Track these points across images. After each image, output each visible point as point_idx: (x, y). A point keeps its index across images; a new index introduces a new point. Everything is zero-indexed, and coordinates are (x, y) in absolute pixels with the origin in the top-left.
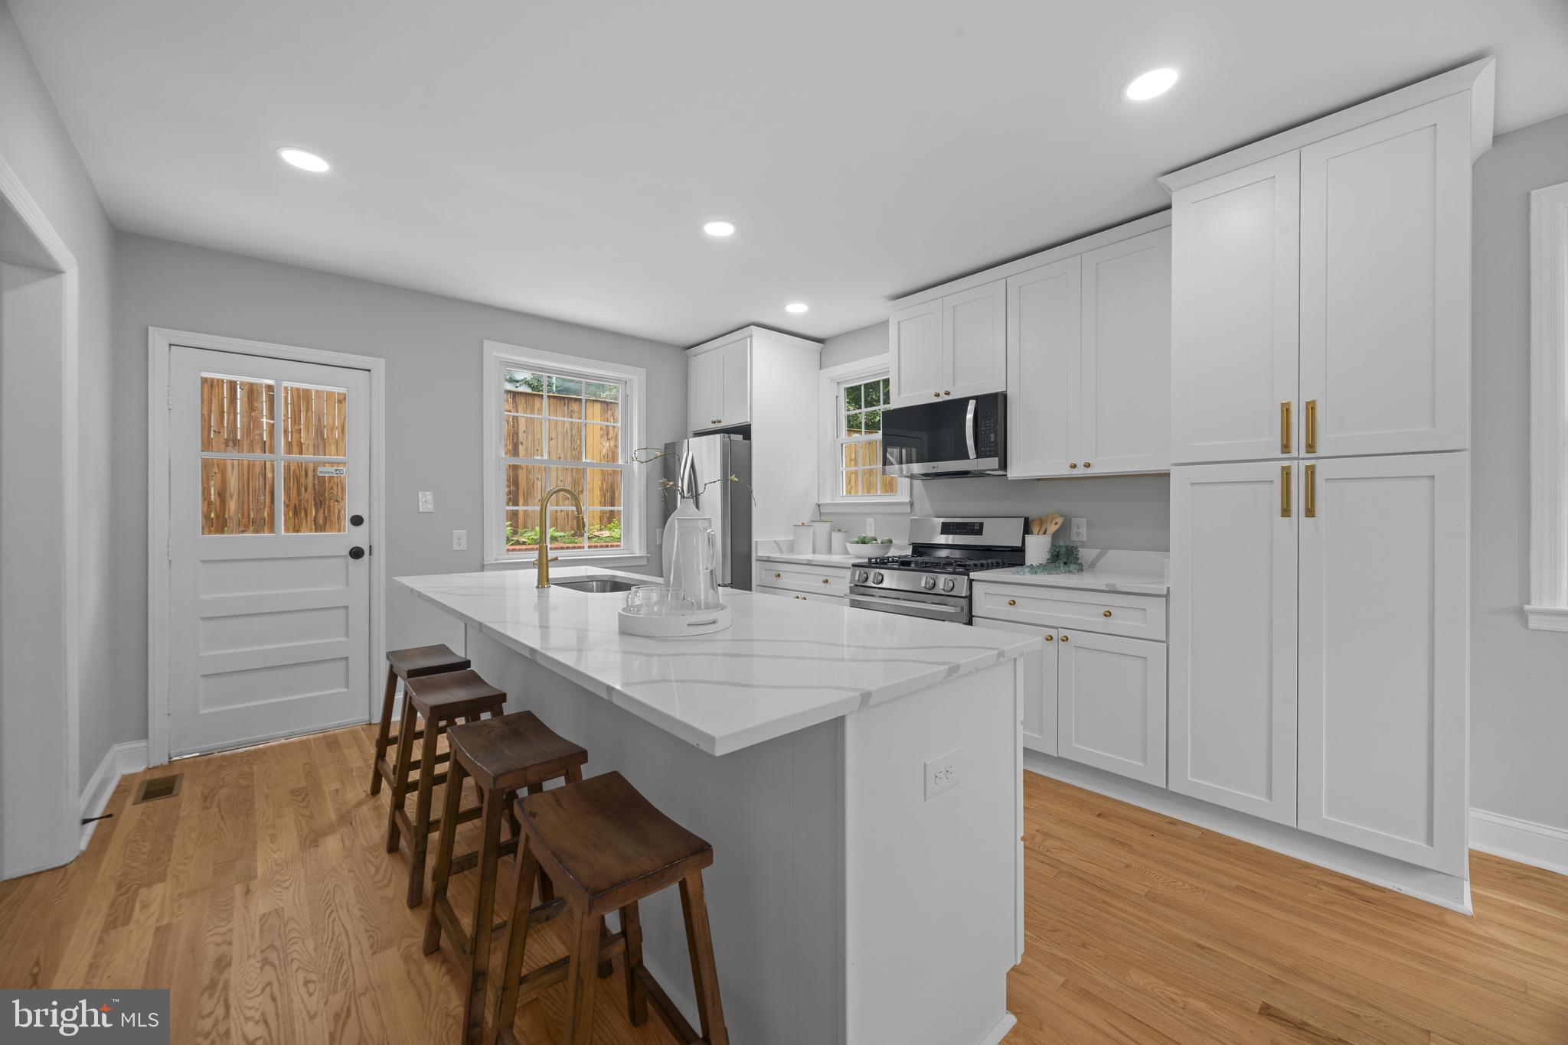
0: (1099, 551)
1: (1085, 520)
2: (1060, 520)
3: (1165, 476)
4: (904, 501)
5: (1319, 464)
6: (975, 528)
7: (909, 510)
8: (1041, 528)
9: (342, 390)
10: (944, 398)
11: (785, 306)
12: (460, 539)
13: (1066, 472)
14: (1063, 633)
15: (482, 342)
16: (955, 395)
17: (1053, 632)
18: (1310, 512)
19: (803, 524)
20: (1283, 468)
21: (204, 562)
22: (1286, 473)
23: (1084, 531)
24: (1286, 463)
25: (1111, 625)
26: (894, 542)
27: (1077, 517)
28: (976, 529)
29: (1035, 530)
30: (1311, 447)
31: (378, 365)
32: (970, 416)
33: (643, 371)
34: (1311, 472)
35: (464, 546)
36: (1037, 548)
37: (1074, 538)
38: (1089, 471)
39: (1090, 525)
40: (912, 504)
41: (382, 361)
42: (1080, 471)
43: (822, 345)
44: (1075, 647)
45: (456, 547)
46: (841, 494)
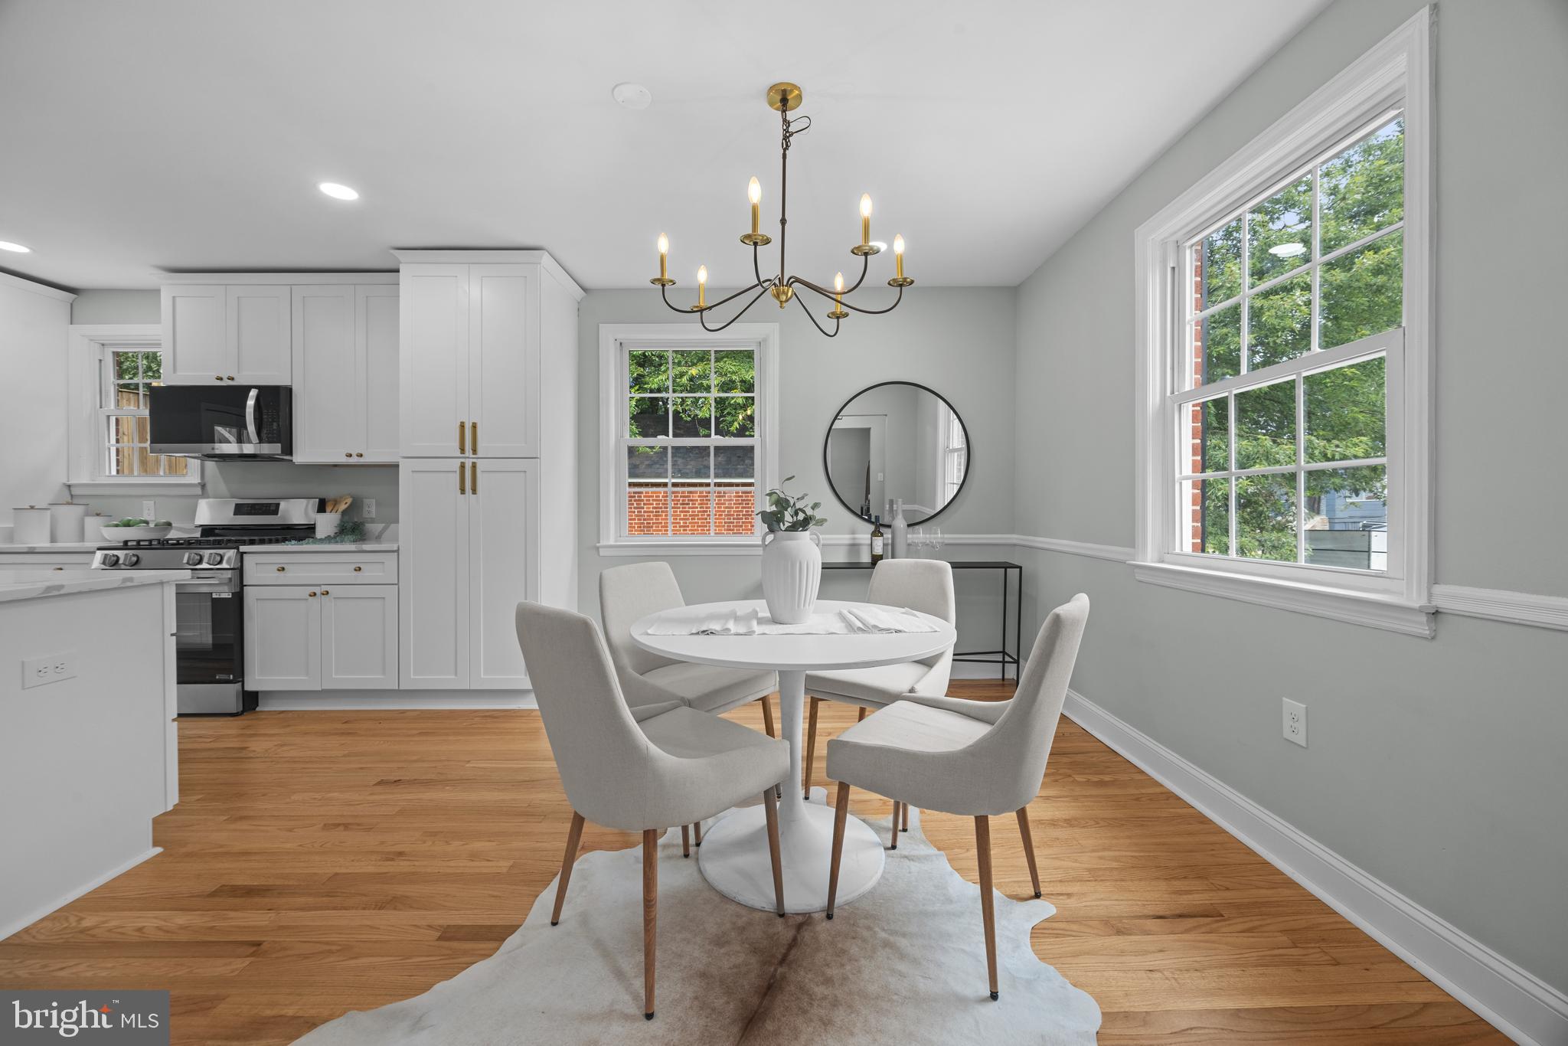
0: (384, 524)
1: (374, 500)
2: (349, 501)
3: (397, 466)
4: (193, 482)
5: (479, 462)
6: (272, 508)
7: (200, 493)
8: (334, 507)
10: (226, 383)
13: (343, 460)
14: (324, 588)
16: (240, 381)
17: (317, 590)
18: (474, 491)
19: (34, 508)
20: (462, 463)
22: (463, 466)
23: (373, 509)
24: (463, 460)
25: (360, 577)
26: (173, 525)
27: (369, 498)
28: (272, 510)
29: (328, 509)
30: (474, 451)
32: (251, 402)
34: (474, 466)
36: (326, 524)
37: (366, 515)
38: (362, 460)
39: (378, 504)
40: (203, 486)
42: (354, 460)
43: (76, 296)
44: (335, 598)
46: (107, 474)
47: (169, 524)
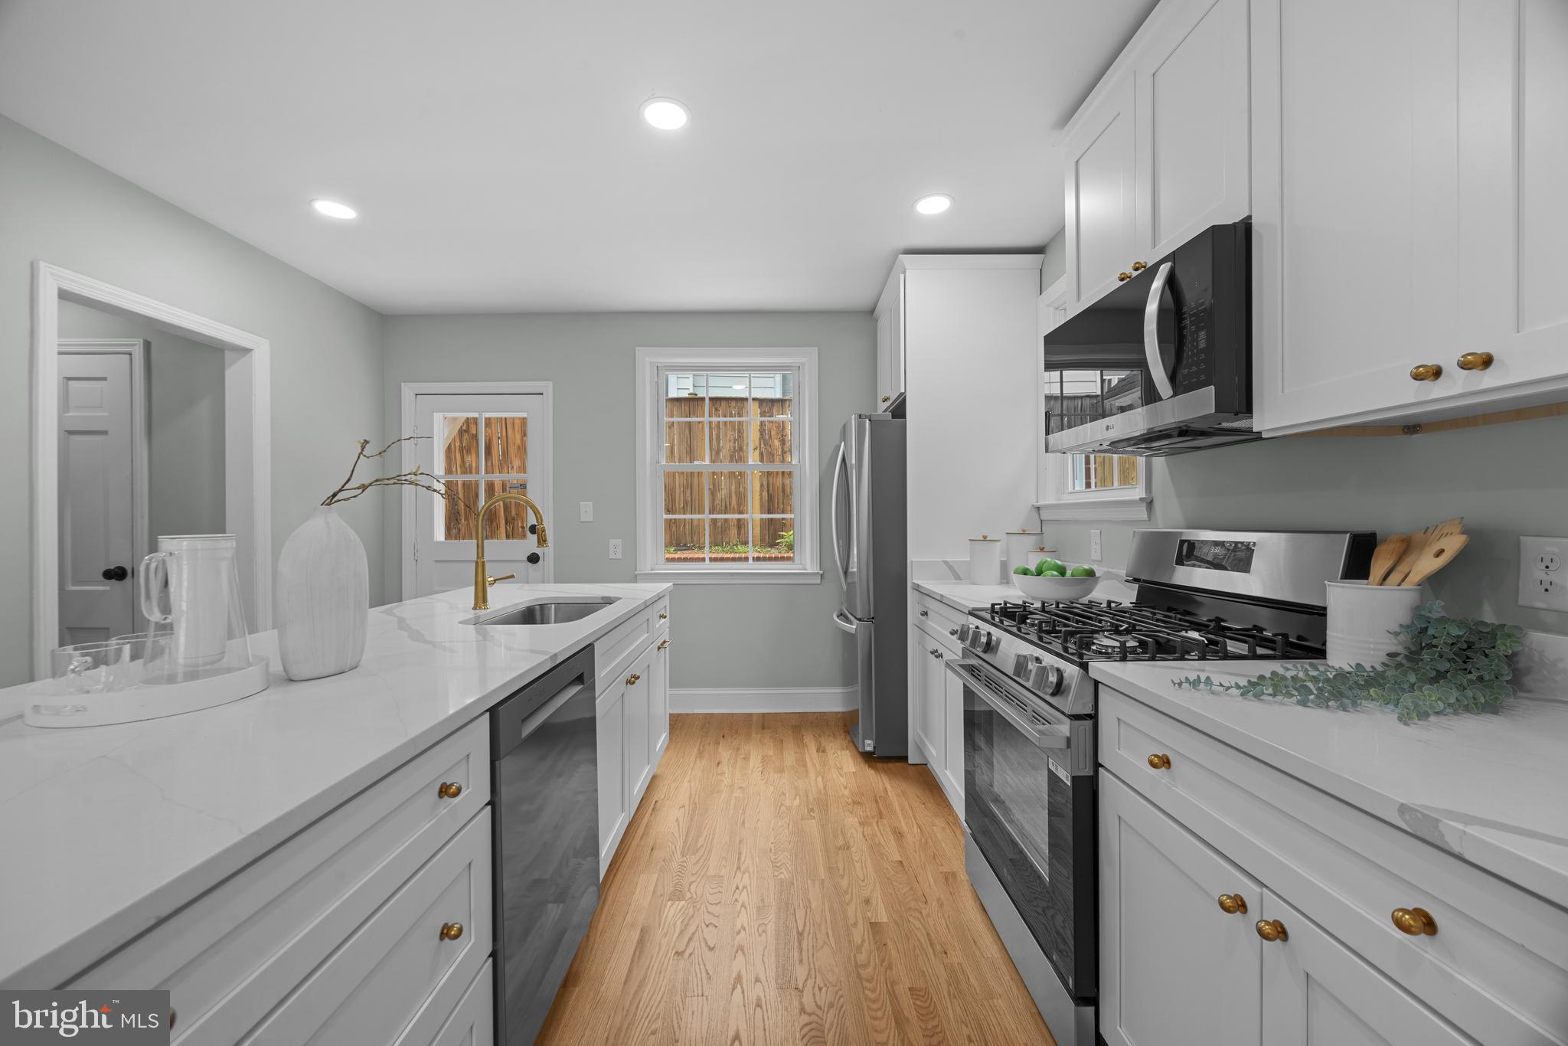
2: (1453, 544)
7: (1145, 516)
8: (1396, 563)
9: (524, 415)
11: (916, 201)
12: (615, 548)
15: (635, 350)
19: (985, 538)
21: (436, 561)
27: (1545, 535)
29: (1378, 568)
31: (547, 387)
33: (814, 351)
35: (619, 556)
40: (1149, 505)
41: (551, 384)
43: (1043, 255)
45: (612, 556)
46: (1070, 489)
47: (1091, 574)
